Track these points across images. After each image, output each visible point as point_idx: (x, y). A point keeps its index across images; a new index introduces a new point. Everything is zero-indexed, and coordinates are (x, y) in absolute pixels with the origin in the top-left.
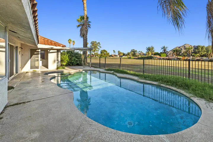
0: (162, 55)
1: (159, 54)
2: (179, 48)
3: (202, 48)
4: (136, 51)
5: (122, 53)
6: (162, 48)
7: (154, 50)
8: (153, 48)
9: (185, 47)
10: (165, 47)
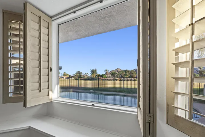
0: (103, 77)
1: (102, 76)
2: (114, 71)
3: (128, 72)
4: (81, 73)
5: (68, 75)
6: (105, 71)
7: (97, 72)
8: (96, 70)
9: (117, 70)
10: (108, 70)
